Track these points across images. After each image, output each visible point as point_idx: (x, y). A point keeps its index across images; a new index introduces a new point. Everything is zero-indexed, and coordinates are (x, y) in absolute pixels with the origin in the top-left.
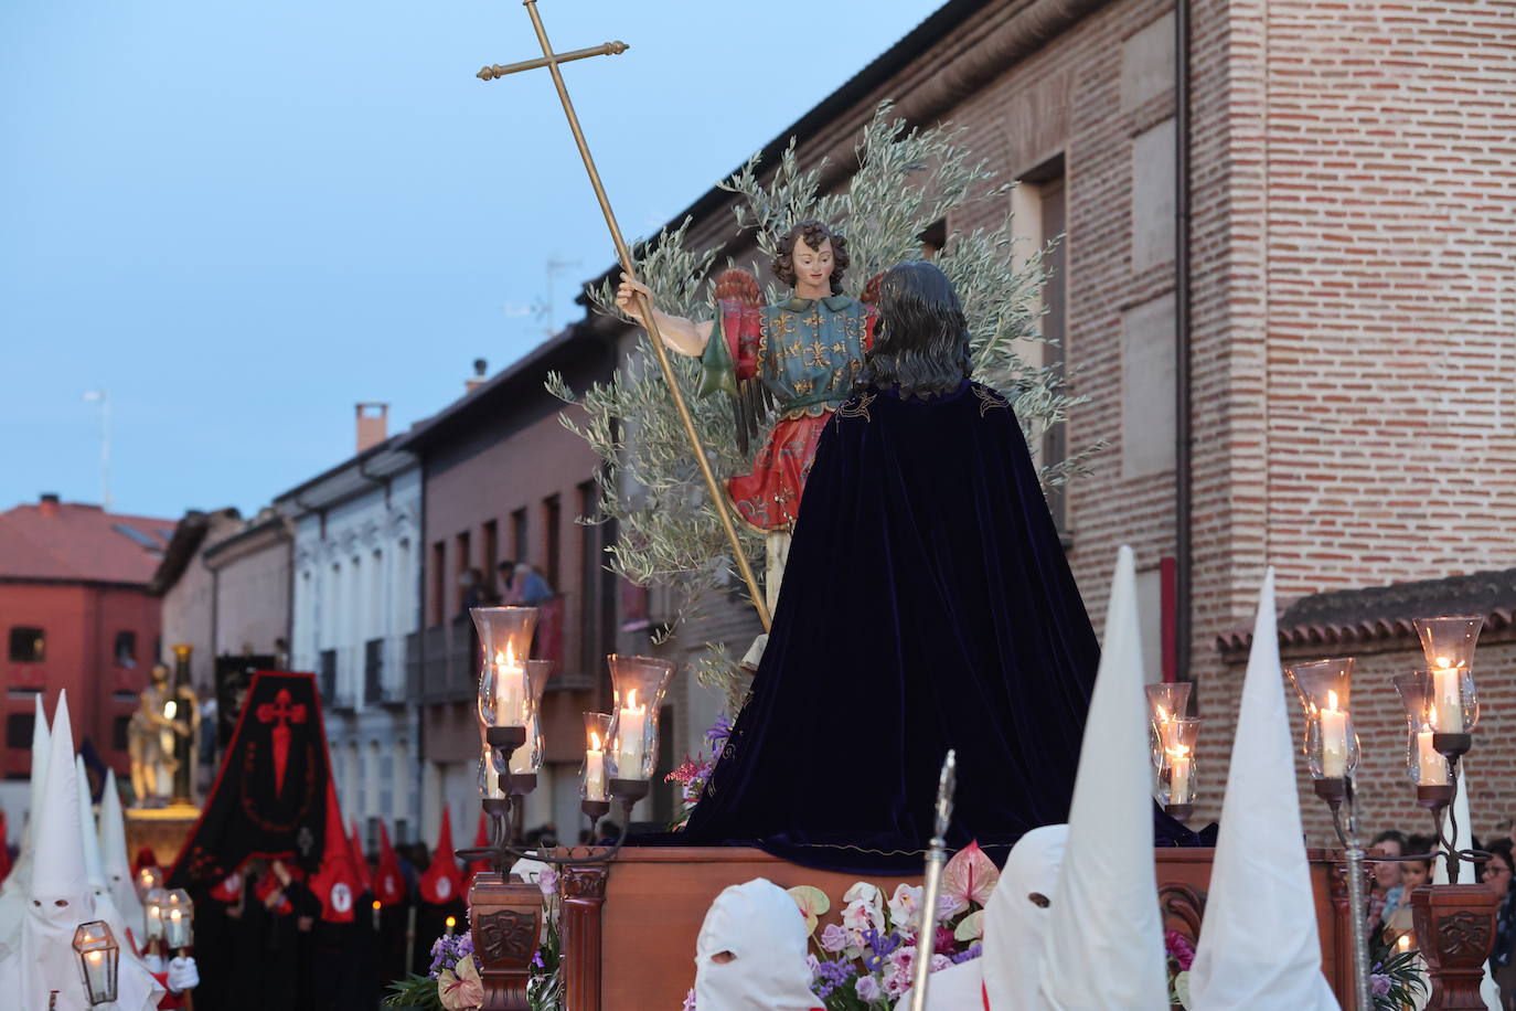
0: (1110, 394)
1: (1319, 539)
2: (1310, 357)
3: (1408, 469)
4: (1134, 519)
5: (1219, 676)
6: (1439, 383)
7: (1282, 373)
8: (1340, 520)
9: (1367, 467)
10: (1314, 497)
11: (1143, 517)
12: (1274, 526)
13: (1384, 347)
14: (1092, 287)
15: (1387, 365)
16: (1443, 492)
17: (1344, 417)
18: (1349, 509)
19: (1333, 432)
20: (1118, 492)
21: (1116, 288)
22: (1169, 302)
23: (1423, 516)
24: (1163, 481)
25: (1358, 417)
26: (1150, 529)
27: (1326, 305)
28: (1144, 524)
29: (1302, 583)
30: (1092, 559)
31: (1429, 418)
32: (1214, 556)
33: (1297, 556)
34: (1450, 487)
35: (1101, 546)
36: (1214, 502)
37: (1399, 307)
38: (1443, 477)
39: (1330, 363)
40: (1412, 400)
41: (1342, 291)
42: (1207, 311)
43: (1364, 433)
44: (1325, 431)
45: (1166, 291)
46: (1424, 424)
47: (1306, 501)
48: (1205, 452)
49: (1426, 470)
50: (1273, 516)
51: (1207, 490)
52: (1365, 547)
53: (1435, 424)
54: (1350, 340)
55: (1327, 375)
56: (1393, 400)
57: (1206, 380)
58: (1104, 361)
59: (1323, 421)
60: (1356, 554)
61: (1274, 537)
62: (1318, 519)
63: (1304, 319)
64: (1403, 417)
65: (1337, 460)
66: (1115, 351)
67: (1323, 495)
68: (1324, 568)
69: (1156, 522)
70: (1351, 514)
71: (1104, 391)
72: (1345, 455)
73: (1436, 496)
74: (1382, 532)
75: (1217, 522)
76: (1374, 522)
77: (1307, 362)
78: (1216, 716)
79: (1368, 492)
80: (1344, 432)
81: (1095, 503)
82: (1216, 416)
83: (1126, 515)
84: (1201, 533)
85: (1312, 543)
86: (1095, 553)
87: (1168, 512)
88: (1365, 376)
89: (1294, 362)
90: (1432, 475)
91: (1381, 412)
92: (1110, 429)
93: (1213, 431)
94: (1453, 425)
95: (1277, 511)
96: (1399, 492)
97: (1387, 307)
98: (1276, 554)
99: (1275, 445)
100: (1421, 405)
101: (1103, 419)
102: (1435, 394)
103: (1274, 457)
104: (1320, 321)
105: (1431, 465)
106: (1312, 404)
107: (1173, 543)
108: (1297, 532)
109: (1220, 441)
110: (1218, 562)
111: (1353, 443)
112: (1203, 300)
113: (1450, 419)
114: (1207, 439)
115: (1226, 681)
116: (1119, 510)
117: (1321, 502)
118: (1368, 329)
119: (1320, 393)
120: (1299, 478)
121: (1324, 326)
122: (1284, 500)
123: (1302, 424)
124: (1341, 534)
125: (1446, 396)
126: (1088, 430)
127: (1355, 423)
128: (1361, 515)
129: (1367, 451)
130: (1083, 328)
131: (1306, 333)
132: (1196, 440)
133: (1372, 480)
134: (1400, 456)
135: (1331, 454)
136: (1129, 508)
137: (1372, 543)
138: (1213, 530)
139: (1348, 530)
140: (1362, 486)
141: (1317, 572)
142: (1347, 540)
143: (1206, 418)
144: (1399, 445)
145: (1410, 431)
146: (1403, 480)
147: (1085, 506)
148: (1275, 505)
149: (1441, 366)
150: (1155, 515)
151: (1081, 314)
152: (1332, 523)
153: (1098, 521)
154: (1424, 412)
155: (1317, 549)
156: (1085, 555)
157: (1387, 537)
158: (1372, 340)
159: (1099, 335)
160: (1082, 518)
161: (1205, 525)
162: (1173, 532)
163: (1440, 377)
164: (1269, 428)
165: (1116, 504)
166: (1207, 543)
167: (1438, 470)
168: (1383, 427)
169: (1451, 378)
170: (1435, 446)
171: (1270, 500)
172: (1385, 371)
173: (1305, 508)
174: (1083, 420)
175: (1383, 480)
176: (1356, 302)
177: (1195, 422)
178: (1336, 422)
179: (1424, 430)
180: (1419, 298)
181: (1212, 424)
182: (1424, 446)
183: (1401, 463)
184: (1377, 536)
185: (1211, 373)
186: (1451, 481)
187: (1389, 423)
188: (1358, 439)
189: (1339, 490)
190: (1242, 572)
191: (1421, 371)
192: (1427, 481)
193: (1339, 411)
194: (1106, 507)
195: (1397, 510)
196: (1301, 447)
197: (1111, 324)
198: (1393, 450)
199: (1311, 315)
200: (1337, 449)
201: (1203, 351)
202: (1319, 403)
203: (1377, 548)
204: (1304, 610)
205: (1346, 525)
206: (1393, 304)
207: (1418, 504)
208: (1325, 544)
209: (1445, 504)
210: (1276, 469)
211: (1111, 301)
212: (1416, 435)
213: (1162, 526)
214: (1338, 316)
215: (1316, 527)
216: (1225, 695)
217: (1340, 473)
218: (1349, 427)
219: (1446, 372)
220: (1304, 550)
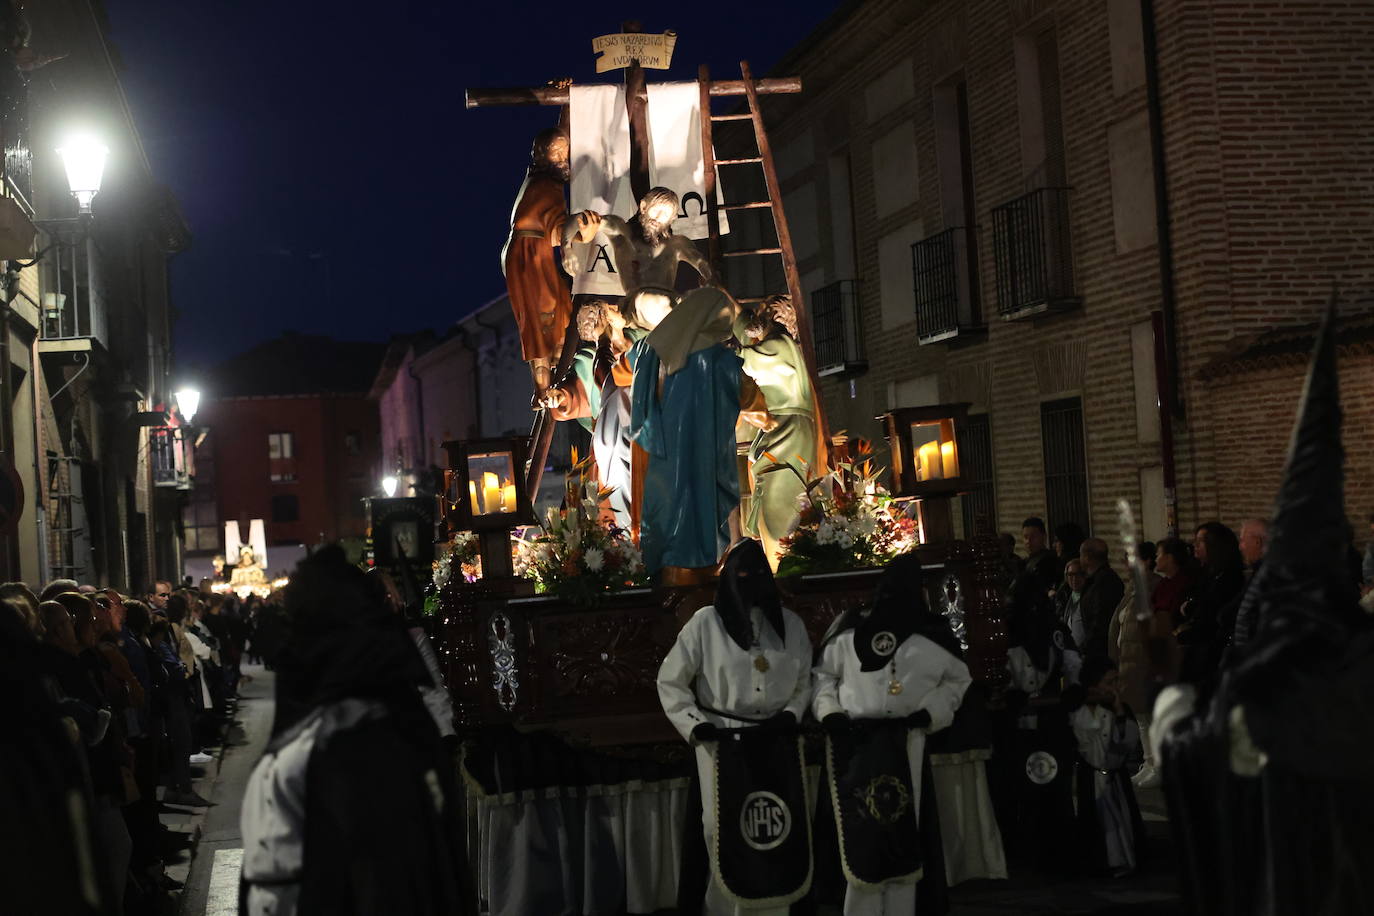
0: (1102, 191)
1: (1269, 290)
2: (1254, 152)
3: (1333, 232)
4: (1128, 284)
5: (1202, 398)
6: (1352, 166)
7: (1235, 166)
8: (1285, 274)
9: (1301, 233)
10: (1265, 258)
11: (1134, 282)
12: (1235, 282)
13: (1310, 141)
14: (1083, 111)
15: (1312, 154)
16: (1360, 248)
17: (1283, 196)
18: (1291, 265)
19: (1275, 208)
20: (1115, 264)
21: (1101, 110)
22: (1144, 117)
23: (1347, 268)
24: (1148, 254)
25: (1294, 195)
26: (1140, 291)
27: (1264, 112)
28: (1136, 288)
29: (1259, 324)
30: (1097, 317)
31: (1347, 193)
32: (1192, 308)
33: (1254, 304)
34: (1365, 244)
35: (1104, 306)
36: (1189, 267)
37: (1318, 110)
38: (1359, 237)
39: (1270, 156)
40: (1333, 180)
41: (1275, 101)
42: (1174, 122)
43: (1299, 207)
44: (1270, 208)
45: (1140, 110)
46: (1343, 198)
47: (1259, 261)
48: (1180, 229)
49: (1347, 232)
50: (1235, 274)
51: (1183, 258)
52: (1305, 294)
53: (1351, 197)
54: (1284, 138)
55: (1268, 165)
56: (1319, 181)
57: (1179, 174)
58: (1096, 166)
59: (1267, 200)
60: (1298, 299)
61: (1236, 290)
62: (1269, 275)
63: (1248, 124)
64: (1327, 193)
65: (1280, 229)
66: (1105, 157)
67: (1271, 256)
68: (1275, 312)
69: (1146, 285)
70: (1293, 269)
71: (1098, 188)
72: (1286, 225)
73: (1355, 252)
74: (1317, 281)
75: (1193, 282)
76: (1310, 274)
77: (1252, 156)
78: (1201, 429)
79: (1304, 252)
80: (1283, 207)
81: (1097, 274)
82: (1186, 201)
83: (1121, 282)
84: (1181, 290)
85: (1265, 293)
86: (1099, 312)
87: (1153, 277)
88: (1296, 164)
89: (1243, 157)
90: (1352, 236)
91: (1311, 190)
92: (1103, 217)
93: (1185, 213)
94: (1365, 197)
95: (1237, 271)
96: (1328, 251)
97: (1310, 111)
98: (1238, 304)
99: (1232, 220)
100: (1340, 184)
101: (1098, 210)
102: (1348, 175)
103: (1232, 229)
104: (1260, 125)
105: (1350, 229)
106: (1259, 188)
107: (1159, 301)
108: (1255, 285)
109: (1191, 220)
110: (1195, 312)
111: (1291, 215)
112: (1171, 114)
113: (1362, 192)
114: (1180, 219)
115: (1208, 402)
116: (1114, 278)
117: (1271, 262)
118: (1296, 128)
119: (1263, 179)
120: (1252, 245)
121: (1263, 128)
122: (1243, 262)
123: (1251, 203)
124: (1287, 285)
125: (1358, 175)
126: (1086, 219)
127: (1291, 200)
128: (1301, 269)
129: (1303, 220)
130: (1078, 143)
131: (1250, 134)
132: (1173, 221)
133: (1307, 243)
134: (1327, 223)
135: (1276, 224)
136: (1123, 276)
137: (1310, 290)
138: (1189, 288)
139: (1292, 282)
140: (1300, 248)
141: (1271, 315)
142: (1292, 289)
143: (1178, 204)
144: (1325, 215)
145: (1333, 203)
146: (1330, 241)
147: (1089, 277)
148: (1235, 266)
149: (1352, 153)
150: (1144, 280)
151: (1075, 132)
152: (1280, 277)
153: (1099, 288)
154: (1342, 189)
155: (1270, 297)
156: (1091, 314)
157: (1321, 285)
158: (1300, 137)
159: (1090, 147)
160: (1089, 286)
161: (1185, 284)
162: (1159, 292)
163: (1352, 162)
164: (1228, 208)
165: (1113, 273)
166: (1185, 299)
167: (1355, 232)
168: (1312, 203)
169: (1361, 162)
170: (1353, 214)
171: (1232, 262)
172: (1310, 159)
173: (1258, 267)
174: (1083, 212)
175: (1315, 242)
176: (1286, 108)
177: (1172, 207)
178: (1278, 200)
179: (1343, 202)
180: (1333, 103)
181: (1184, 207)
182: (1344, 215)
183: (1328, 228)
184: (1313, 285)
185: (1181, 169)
186: (1366, 240)
187: (1316, 199)
188: (1294, 212)
189: (1284, 252)
190: (1215, 319)
191: (1338, 157)
192: (1349, 240)
193: (1279, 192)
194: (1104, 276)
195: (1325, 264)
196: (1252, 221)
197: (1099, 138)
198: (1322, 219)
199: (1253, 120)
200: (1279, 220)
201: (1173, 152)
202: (1264, 187)
203: (1314, 294)
204: (1265, 343)
205: (1291, 277)
206: (1314, 108)
207: (1342, 259)
208: (1274, 294)
209: (1362, 257)
210: (1234, 239)
211: (1098, 120)
212: (1338, 206)
213: (1150, 288)
214: (1273, 120)
215: (1268, 281)
216: (1208, 412)
217: (1283, 239)
218: (1288, 203)
219: (1356, 158)
220: (1259, 299)
